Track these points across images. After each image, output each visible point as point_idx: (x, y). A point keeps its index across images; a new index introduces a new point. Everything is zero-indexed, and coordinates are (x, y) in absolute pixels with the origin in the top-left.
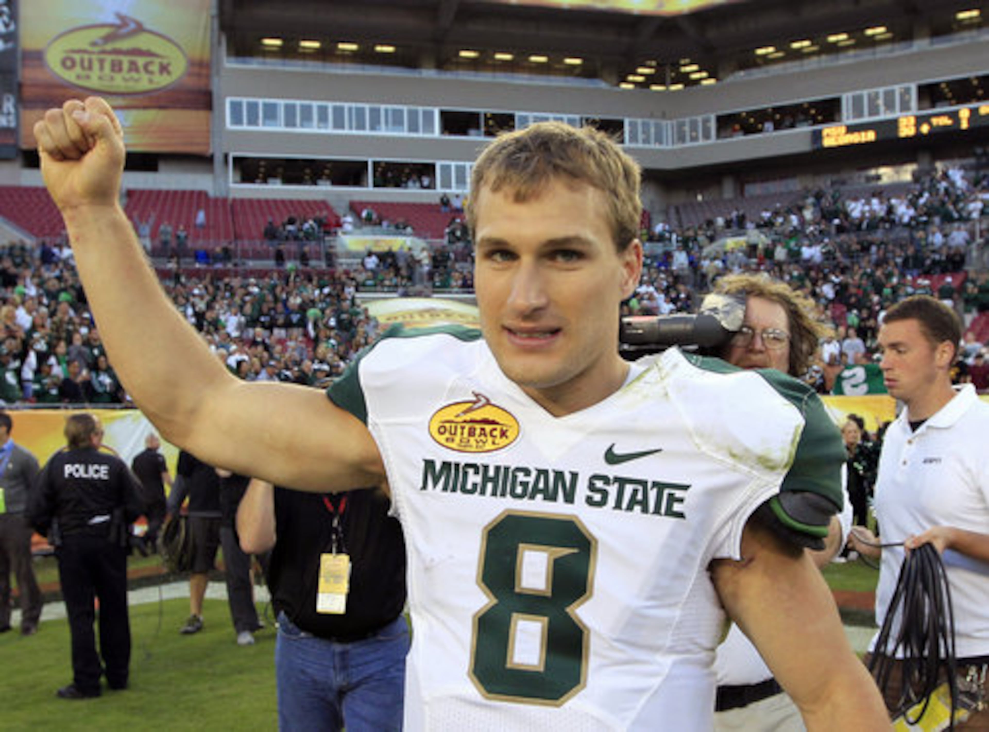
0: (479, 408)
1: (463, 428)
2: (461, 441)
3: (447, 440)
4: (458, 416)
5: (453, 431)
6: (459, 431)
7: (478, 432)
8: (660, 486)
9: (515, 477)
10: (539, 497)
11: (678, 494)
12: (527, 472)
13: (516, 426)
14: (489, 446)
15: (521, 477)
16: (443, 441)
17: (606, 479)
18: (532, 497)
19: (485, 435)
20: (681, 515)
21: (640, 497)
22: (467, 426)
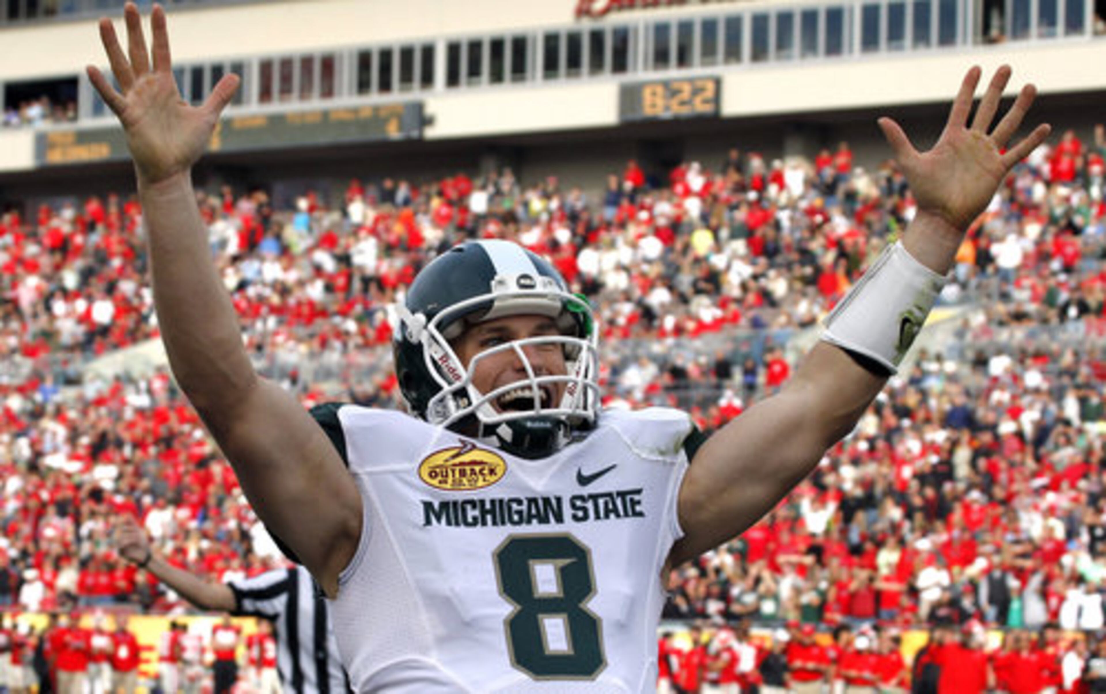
0: (467, 452)
1: (453, 471)
2: (454, 481)
3: (440, 482)
4: (447, 461)
5: (444, 474)
6: (450, 473)
7: (468, 472)
8: (622, 494)
9: (510, 508)
10: (535, 521)
11: (636, 497)
12: (519, 502)
13: (501, 463)
14: (480, 483)
15: (515, 506)
16: (438, 485)
17: (582, 498)
18: (529, 522)
19: (475, 474)
20: (641, 514)
21: (611, 506)
22: (457, 469)
